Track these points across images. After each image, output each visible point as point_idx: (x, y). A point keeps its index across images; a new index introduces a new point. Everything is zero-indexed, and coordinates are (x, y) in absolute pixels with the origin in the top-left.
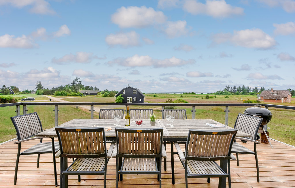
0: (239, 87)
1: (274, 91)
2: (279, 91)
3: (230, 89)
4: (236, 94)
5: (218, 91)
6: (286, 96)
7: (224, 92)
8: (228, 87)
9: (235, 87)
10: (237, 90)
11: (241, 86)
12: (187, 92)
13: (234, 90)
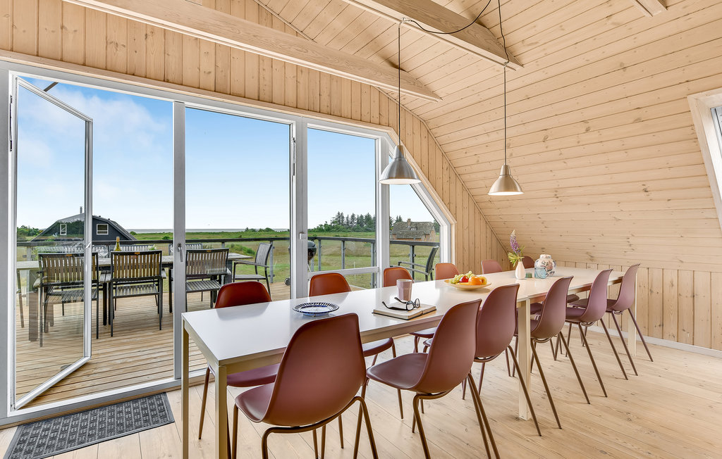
0: (362, 216)
1: (412, 223)
2: (419, 223)
3: (345, 219)
4: (354, 230)
5: (321, 225)
6: (428, 232)
7: (333, 227)
8: (340, 216)
9: (353, 216)
10: (358, 223)
11: (364, 214)
12: (254, 228)
13: (351, 223)
